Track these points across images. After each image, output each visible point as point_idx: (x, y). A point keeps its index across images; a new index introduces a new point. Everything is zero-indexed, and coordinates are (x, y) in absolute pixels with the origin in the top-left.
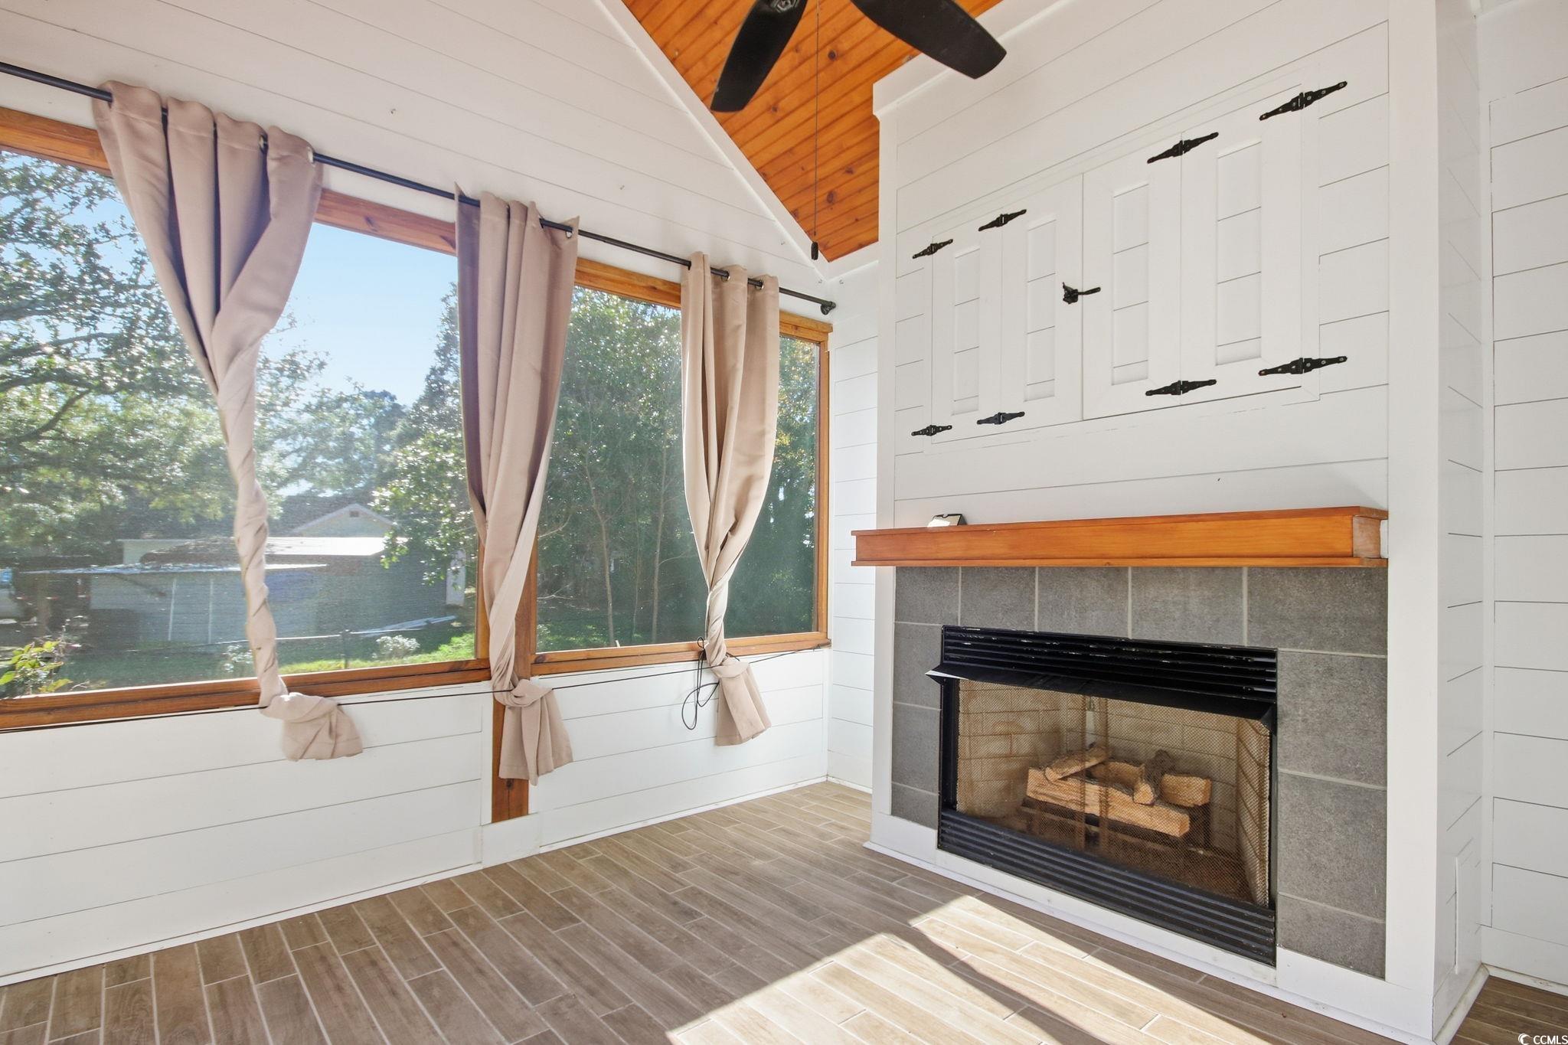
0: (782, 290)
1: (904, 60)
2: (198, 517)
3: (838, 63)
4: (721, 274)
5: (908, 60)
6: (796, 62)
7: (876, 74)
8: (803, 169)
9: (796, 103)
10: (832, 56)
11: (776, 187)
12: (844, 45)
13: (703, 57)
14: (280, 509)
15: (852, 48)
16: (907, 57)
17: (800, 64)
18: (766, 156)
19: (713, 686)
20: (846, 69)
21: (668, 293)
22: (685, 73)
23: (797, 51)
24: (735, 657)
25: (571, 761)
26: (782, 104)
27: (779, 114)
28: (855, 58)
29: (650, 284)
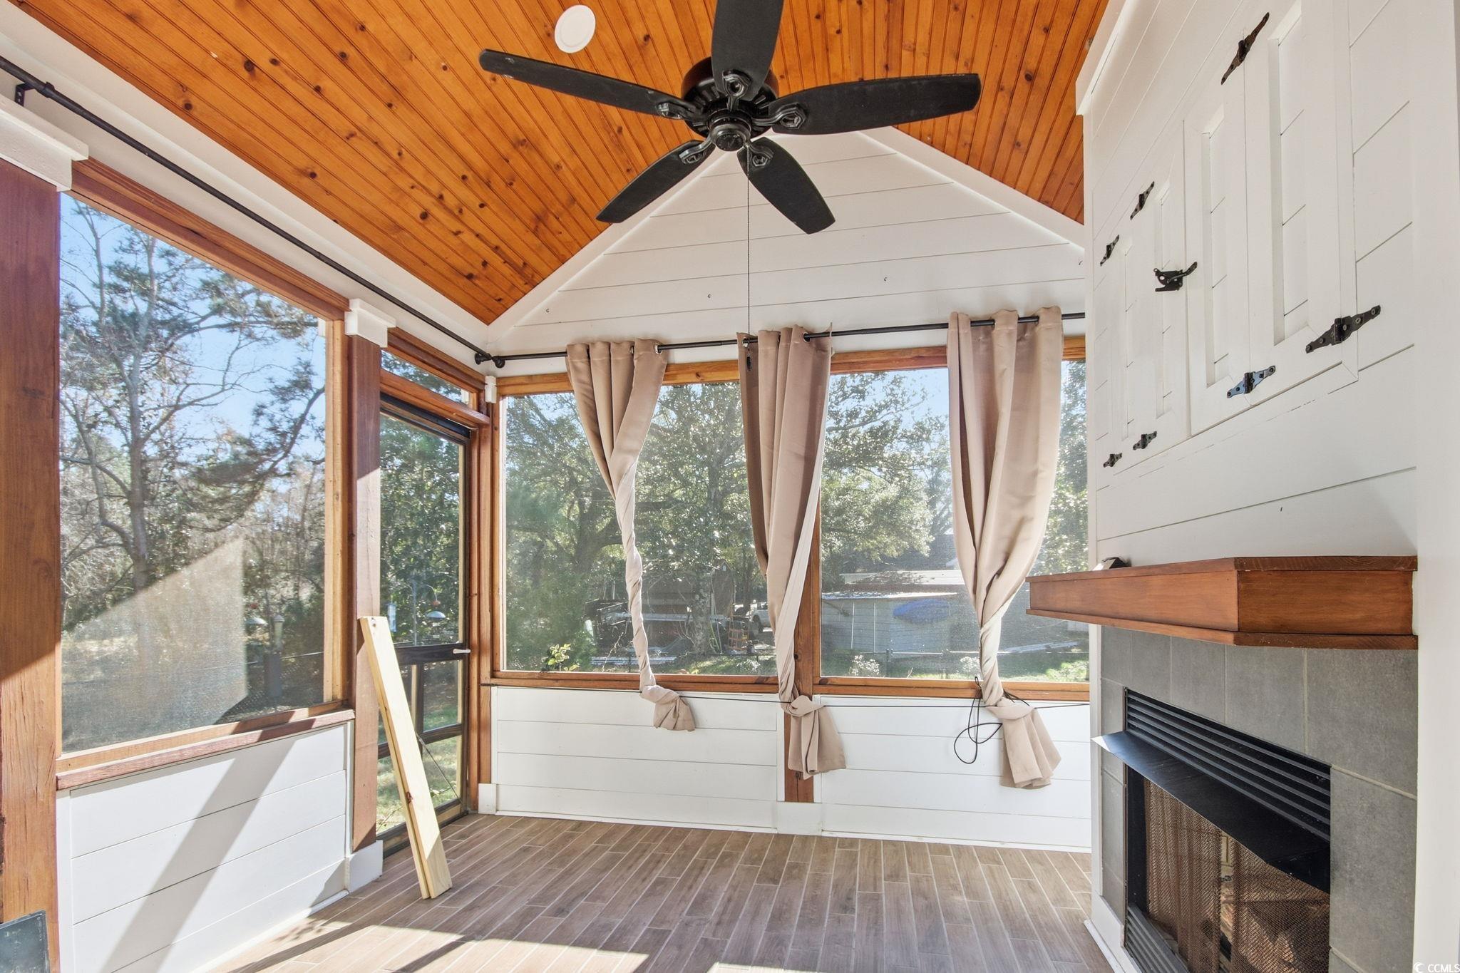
0: (1066, 316)
1: (1086, 47)
2: (882, 556)
3: (1037, 80)
4: (983, 325)
5: (1090, 45)
6: (1007, 99)
7: (1073, 72)
8: (1072, 184)
9: (1030, 132)
10: (1029, 78)
11: (1062, 210)
12: (1031, 63)
13: (947, 132)
14: (928, 548)
15: (1039, 62)
16: (1087, 43)
17: (1011, 97)
18: (1038, 186)
19: (997, 726)
20: (1047, 82)
21: (934, 357)
22: (943, 149)
23: (1002, 89)
24: (1022, 700)
25: (844, 767)
26: (1020, 138)
27: (1024, 146)
28: (1046, 69)
29: (913, 355)
